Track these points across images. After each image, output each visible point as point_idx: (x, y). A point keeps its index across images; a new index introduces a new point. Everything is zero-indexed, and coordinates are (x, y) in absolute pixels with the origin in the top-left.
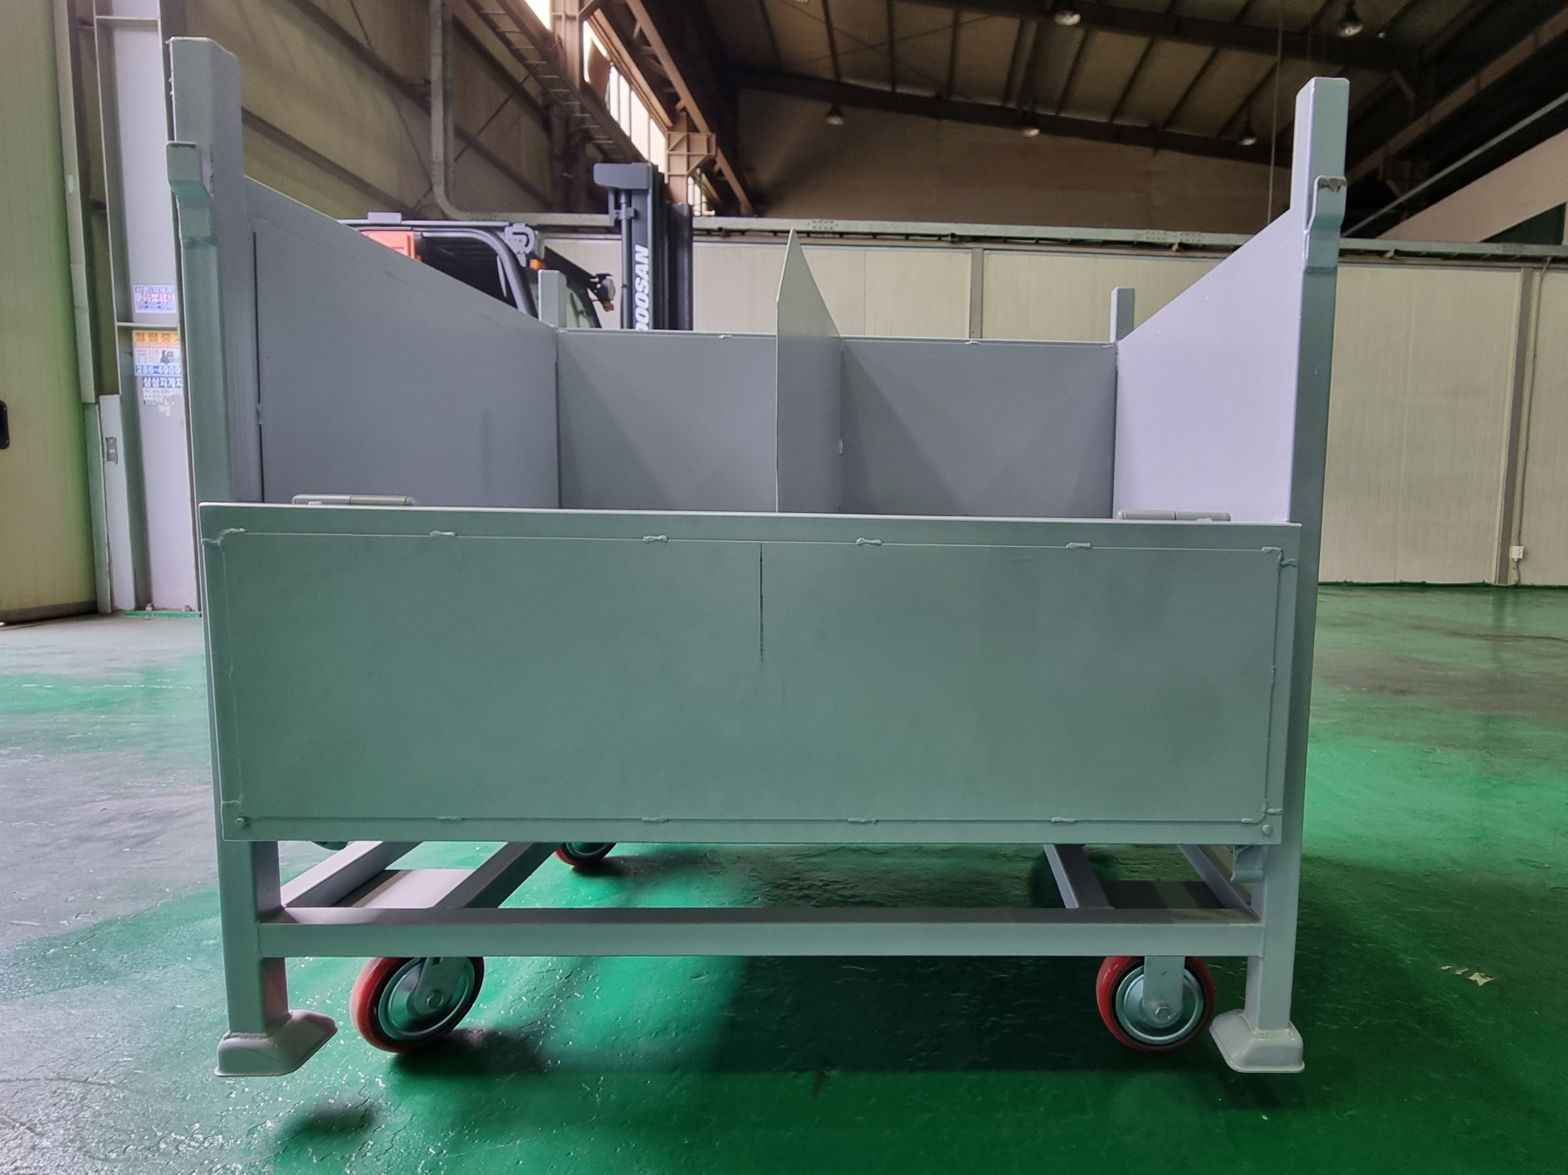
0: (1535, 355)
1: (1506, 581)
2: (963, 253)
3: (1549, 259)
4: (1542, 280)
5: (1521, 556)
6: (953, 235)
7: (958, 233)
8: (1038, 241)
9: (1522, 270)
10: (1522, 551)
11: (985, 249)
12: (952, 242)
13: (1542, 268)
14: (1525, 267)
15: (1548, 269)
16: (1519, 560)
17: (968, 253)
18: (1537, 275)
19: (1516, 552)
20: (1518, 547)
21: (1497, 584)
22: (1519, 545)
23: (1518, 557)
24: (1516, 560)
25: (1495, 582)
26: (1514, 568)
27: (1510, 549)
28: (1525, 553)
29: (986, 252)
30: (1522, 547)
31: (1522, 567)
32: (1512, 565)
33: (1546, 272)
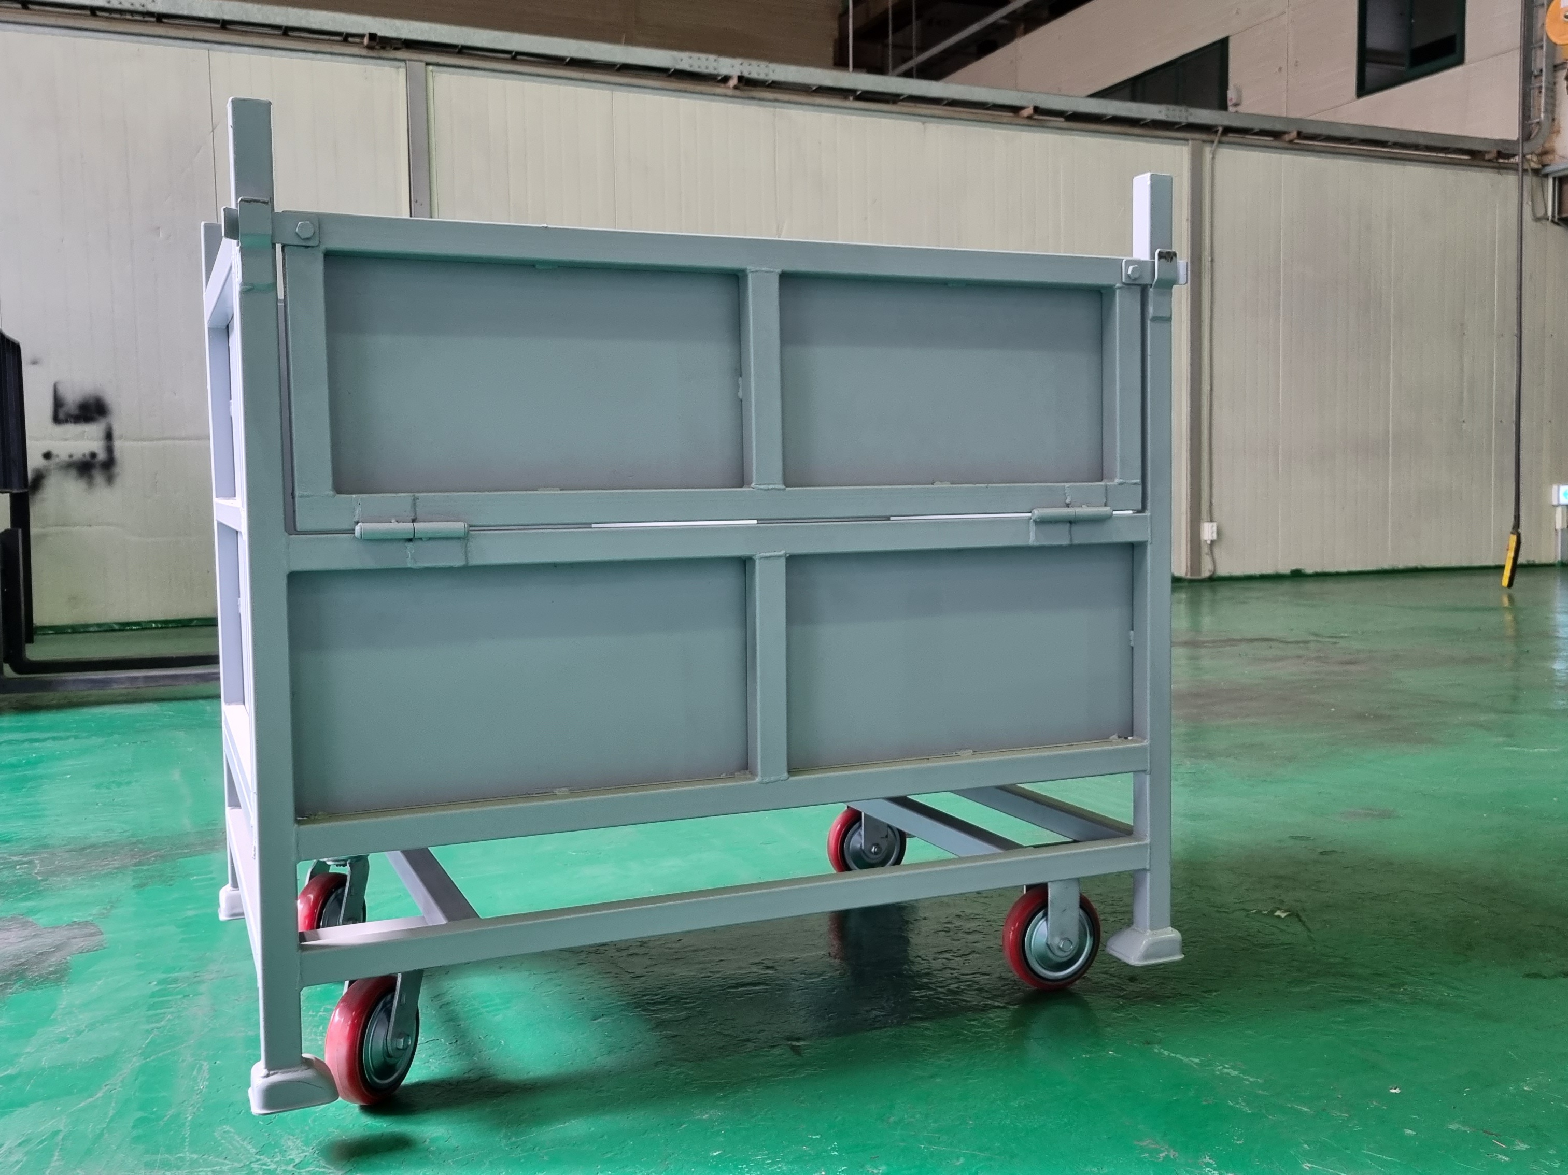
0: (1212, 260)
1: (1199, 573)
2: (391, 67)
3: (1220, 129)
4: (1213, 158)
5: (1215, 537)
6: (373, 37)
7: (381, 33)
8: (515, 57)
9: (1190, 142)
10: (1215, 529)
11: (427, 64)
12: (369, 47)
13: (1212, 142)
14: (1193, 139)
15: (1220, 142)
16: (1213, 542)
17: (398, 68)
18: (1208, 150)
19: (1208, 532)
20: (1210, 525)
21: (1189, 577)
22: (1212, 521)
23: (1211, 538)
24: (1209, 542)
25: (1186, 574)
26: (1207, 554)
27: (1202, 527)
28: (1219, 532)
29: (430, 68)
30: (1215, 524)
31: (1216, 551)
32: (1205, 550)
33: (1217, 147)
